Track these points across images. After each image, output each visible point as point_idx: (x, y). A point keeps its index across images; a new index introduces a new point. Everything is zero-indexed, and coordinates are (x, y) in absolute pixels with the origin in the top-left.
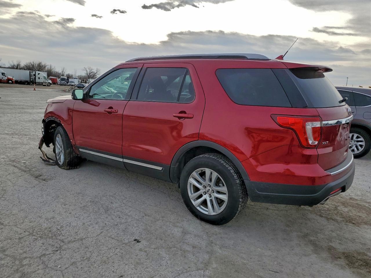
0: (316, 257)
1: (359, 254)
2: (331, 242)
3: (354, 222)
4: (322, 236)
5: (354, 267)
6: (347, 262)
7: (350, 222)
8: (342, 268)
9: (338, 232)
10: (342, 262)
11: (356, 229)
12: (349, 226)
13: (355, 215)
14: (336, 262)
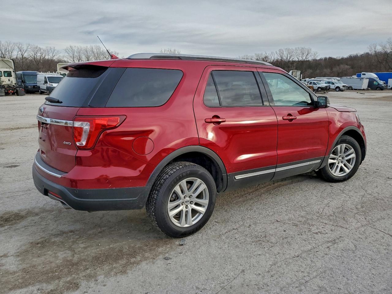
0: (39, 207)
1: (15, 223)
2: (40, 218)
3: (39, 245)
4: (49, 217)
5: (14, 214)
6: (20, 215)
7: (42, 243)
8: (20, 210)
9: (42, 227)
10: (23, 213)
11: (31, 239)
12: (39, 238)
13: (45, 255)
14: (26, 211)
